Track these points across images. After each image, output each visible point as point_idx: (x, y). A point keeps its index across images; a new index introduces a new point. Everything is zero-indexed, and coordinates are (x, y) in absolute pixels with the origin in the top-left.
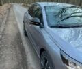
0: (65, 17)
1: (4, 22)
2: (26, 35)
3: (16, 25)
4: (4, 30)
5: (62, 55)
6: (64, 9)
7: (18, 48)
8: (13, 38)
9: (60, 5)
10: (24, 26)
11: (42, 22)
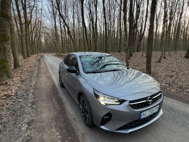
0: (102, 65)
1: (35, 75)
2: (62, 86)
3: (50, 78)
4: (36, 83)
5: (94, 92)
6: (101, 58)
7: (54, 100)
8: (48, 90)
9: (98, 54)
10: (60, 76)
11: (78, 70)
